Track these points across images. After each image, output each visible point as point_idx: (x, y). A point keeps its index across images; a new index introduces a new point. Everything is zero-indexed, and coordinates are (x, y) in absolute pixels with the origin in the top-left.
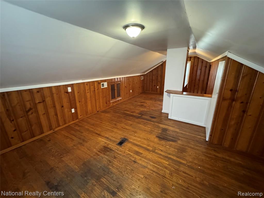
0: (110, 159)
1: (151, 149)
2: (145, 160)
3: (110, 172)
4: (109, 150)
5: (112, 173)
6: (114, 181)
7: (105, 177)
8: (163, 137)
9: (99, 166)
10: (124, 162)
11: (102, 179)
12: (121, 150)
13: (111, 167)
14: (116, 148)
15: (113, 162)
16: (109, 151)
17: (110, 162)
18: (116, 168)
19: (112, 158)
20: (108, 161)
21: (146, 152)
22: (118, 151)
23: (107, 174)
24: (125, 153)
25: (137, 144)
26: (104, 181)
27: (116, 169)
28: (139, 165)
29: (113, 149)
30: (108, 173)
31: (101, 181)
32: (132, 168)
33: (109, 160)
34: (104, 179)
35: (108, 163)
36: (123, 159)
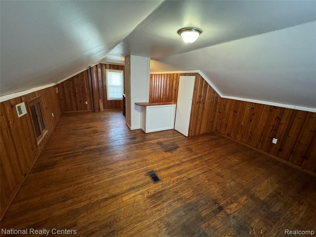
0: (176, 198)
1: (178, 162)
2: (191, 172)
3: (195, 204)
4: (159, 195)
5: (197, 203)
6: (207, 203)
7: (200, 211)
8: (169, 149)
9: (181, 213)
10: (186, 187)
11: (202, 214)
12: (166, 183)
13: (189, 201)
14: (161, 186)
15: (182, 197)
16: (161, 195)
17: (181, 199)
18: (191, 197)
19: (176, 196)
20: (178, 201)
21: (181, 167)
22: (166, 186)
23: (198, 207)
24: (174, 182)
25: (167, 167)
26: (205, 214)
27: (193, 197)
28: (195, 178)
29: (161, 190)
30: (196, 206)
31: (205, 216)
32: (196, 184)
33: (178, 199)
34: (203, 212)
35: (180, 201)
36: (182, 187)
